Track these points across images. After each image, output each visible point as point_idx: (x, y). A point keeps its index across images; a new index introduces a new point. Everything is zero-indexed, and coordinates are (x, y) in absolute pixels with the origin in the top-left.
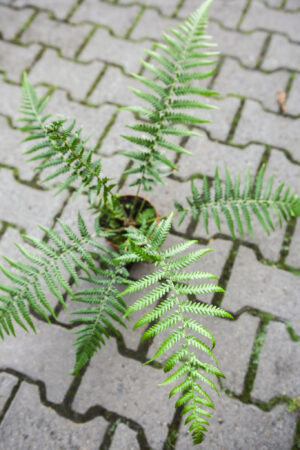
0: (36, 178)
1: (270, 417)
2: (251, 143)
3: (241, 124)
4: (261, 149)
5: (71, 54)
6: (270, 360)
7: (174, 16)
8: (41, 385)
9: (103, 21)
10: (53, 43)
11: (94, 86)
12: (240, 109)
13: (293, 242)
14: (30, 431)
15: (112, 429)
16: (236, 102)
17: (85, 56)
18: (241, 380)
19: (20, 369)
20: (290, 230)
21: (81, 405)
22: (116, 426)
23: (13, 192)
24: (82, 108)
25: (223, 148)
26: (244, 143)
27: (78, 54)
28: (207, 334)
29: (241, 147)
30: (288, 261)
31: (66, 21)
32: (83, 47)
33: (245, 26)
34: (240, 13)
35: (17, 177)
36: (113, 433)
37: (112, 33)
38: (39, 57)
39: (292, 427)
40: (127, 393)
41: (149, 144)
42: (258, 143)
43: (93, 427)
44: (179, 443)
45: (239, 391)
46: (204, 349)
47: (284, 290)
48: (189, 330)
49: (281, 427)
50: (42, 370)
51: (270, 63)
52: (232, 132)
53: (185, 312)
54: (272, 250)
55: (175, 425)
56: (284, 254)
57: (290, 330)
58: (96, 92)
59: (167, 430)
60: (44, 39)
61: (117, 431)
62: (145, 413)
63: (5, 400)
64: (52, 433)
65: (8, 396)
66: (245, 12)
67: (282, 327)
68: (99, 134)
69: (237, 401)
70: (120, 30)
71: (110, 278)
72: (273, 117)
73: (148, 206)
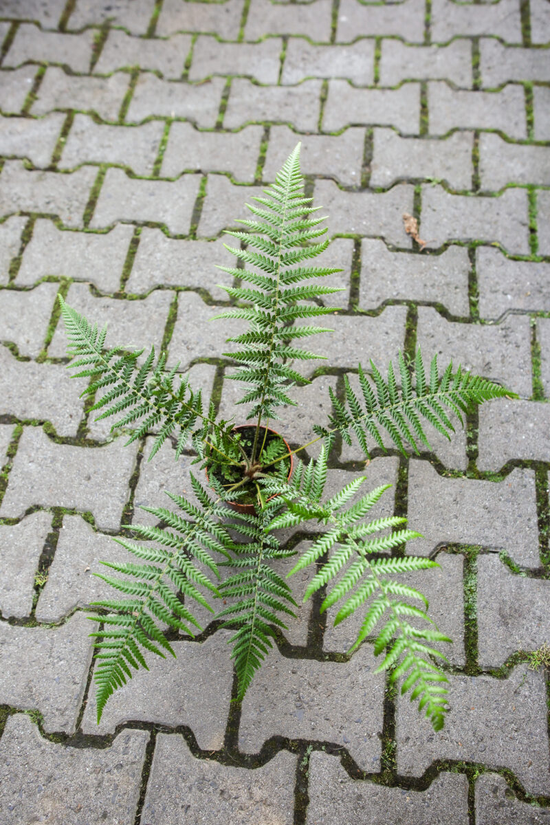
0: (83, 430)
1: (510, 684)
2: (386, 303)
3: (363, 277)
4: (403, 310)
5: (77, 220)
6: (491, 609)
7: (219, 127)
8: (185, 731)
9: (112, 157)
10: (44, 211)
11: (129, 266)
12: (357, 256)
13: (480, 437)
14: (190, 799)
15: (304, 763)
16: (349, 244)
17: (99, 220)
18: (459, 647)
19: (149, 718)
20: (472, 420)
21: (250, 744)
22: (309, 757)
23: (54, 460)
24: (120, 303)
25: (347, 319)
26: (375, 305)
27: (87, 218)
28: (416, 595)
29: (373, 313)
30: (481, 465)
31: (52, 169)
32: (92, 204)
33: (328, 125)
34: (317, 102)
35: (52, 436)
36: (307, 767)
37: (130, 173)
38: (27, 236)
39: (540, 690)
40: (310, 707)
42: (397, 302)
43: (278, 766)
44: (399, 754)
45: (461, 662)
46: (417, 614)
47: (485, 507)
48: (391, 595)
49: (527, 693)
50: (180, 710)
51: (381, 176)
52: (354, 293)
53: (382, 573)
54: (455, 454)
55: (389, 731)
56: (472, 456)
57: (507, 561)
58: (134, 274)
59: (380, 741)
60: (27, 205)
61: (312, 763)
62: (342, 727)
63: (141, 766)
64: (222, 792)
65: (144, 759)
66: (323, 100)
67: (496, 559)
68: (158, 340)
69: (462, 676)
70: (142, 166)
71: (256, 554)
72: (406, 256)
73: (272, 436)
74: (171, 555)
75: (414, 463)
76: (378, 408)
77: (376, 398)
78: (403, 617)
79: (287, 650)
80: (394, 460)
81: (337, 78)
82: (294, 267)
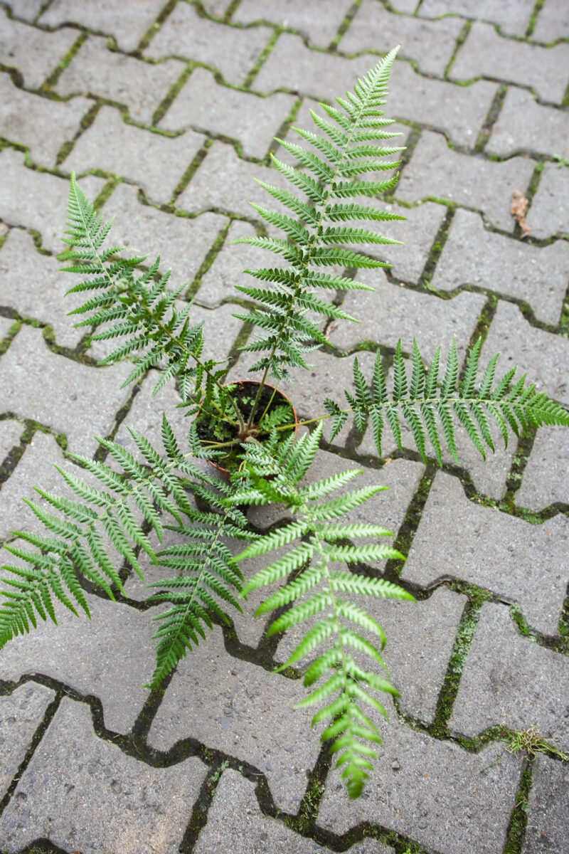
0: (84, 344)
1: (479, 761)
2: (463, 288)
3: (445, 252)
4: (481, 299)
5: (146, 116)
6: (483, 668)
7: (332, 48)
8: (95, 704)
9: (204, 57)
10: (113, 97)
11: (187, 179)
12: (445, 226)
13: (528, 466)
14: (77, 779)
15: (214, 779)
16: (441, 211)
17: (171, 121)
18: (432, 701)
19: (60, 677)
20: (525, 445)
21: (162, 738)
22: (221, 773)
23: (44, 369)
24: (166, 217)
25: (413, 294)
26: (450, 287)
27: (158, 116)
28: (373, 627)
29: (445, 295)
30: (520, 499)
31: (136, 55)
32: (167, 103)
33: (457, 72)
34: (453, 44)
35: (50, 342)
36: (216, 784)
37: (219, 78)
38: (87, 122)
39: (513, 778)
40: (240, 718)
41: (284, 301)
42: (476, 289)
43: (184, 773)
44: (324, 801)
45: (428, 718)
46: (368, 650)
47: (510, 549)
48: (343, 619)
49: (496, 778)
50: (96, 678)
51: (501, 142)
52: (430, 267)
53: (340, 590)
54: (492, 478)
55: (320, 771)
56: (513, 486)
57: (518, 618)
58: (191, 189)
59: (307, 780)
60: (98, 88)
61: (222, 781)
62: (268, 752)
63: (35, 727)
64: (114, 783)
65: (41, 720)
66: (460, 43)
67: (505, 611)
68: (195, 267)
69: (424, 734)
70: (235, 75)
71: (215, 527)
72: (504, 240)
73: (280, 401)
74: (113, 501)
75: (441, 476)
76: (407, 397)
77: (409, 385)
78: (348, 649)
79: (233, 646)
80: (420, 467)
81: (484, 21)
82: (345, 202)
